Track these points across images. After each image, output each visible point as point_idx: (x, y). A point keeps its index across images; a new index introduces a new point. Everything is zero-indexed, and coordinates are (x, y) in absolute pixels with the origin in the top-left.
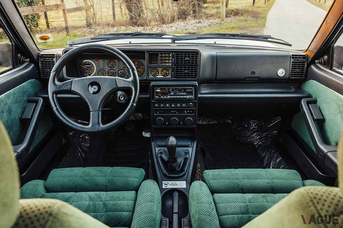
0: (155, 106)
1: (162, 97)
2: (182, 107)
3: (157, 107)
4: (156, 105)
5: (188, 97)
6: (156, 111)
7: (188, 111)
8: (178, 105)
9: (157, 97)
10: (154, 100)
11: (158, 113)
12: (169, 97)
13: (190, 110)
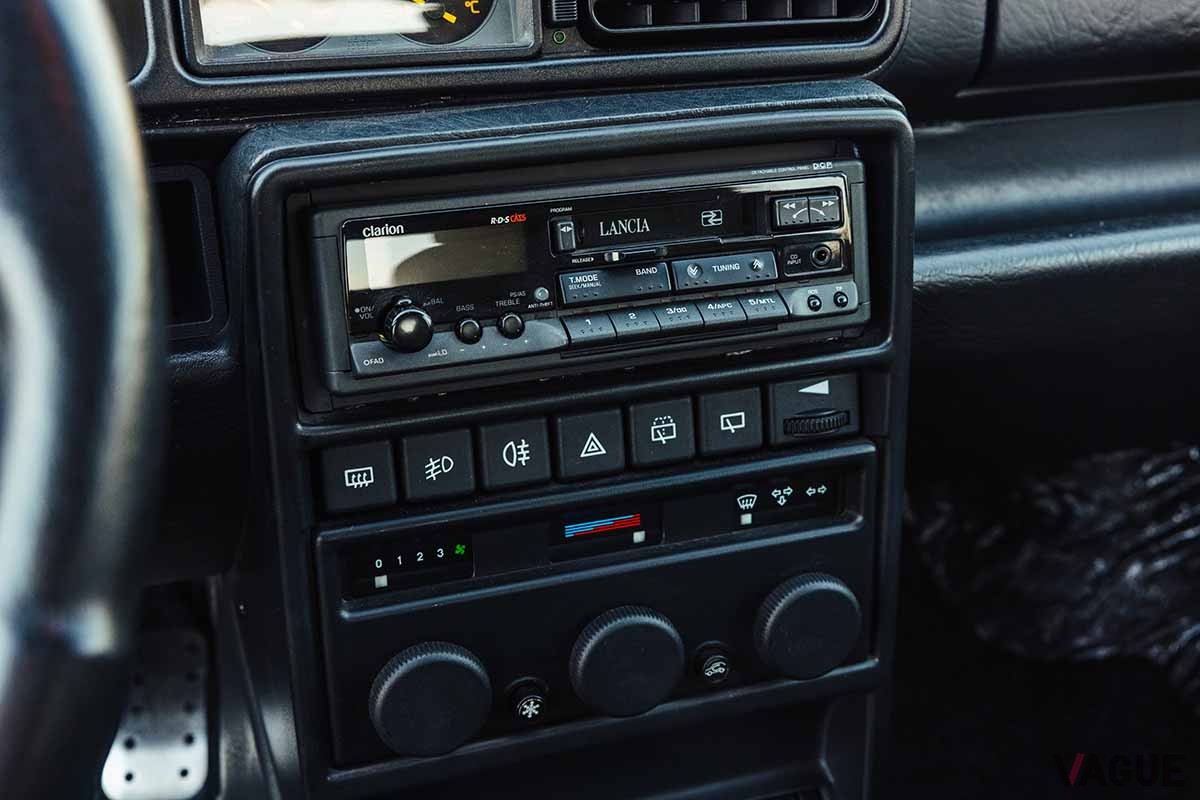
0: (336, 503)
1: (445, 348)
2: (712, 446)
3: (365, 509)
4: (358, 479)
5: (798, 302)
6: (355, 562)
7: (781, 496)
8: (663, 431)
9: (366, 356)
10: (320, 403)
11: (382, 581)
12: (549, 334)
13: (798, 477)
